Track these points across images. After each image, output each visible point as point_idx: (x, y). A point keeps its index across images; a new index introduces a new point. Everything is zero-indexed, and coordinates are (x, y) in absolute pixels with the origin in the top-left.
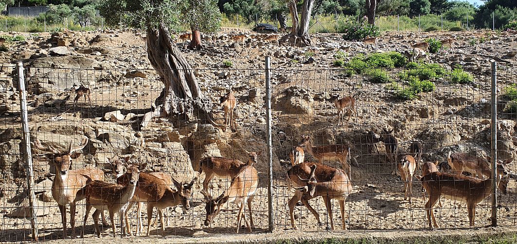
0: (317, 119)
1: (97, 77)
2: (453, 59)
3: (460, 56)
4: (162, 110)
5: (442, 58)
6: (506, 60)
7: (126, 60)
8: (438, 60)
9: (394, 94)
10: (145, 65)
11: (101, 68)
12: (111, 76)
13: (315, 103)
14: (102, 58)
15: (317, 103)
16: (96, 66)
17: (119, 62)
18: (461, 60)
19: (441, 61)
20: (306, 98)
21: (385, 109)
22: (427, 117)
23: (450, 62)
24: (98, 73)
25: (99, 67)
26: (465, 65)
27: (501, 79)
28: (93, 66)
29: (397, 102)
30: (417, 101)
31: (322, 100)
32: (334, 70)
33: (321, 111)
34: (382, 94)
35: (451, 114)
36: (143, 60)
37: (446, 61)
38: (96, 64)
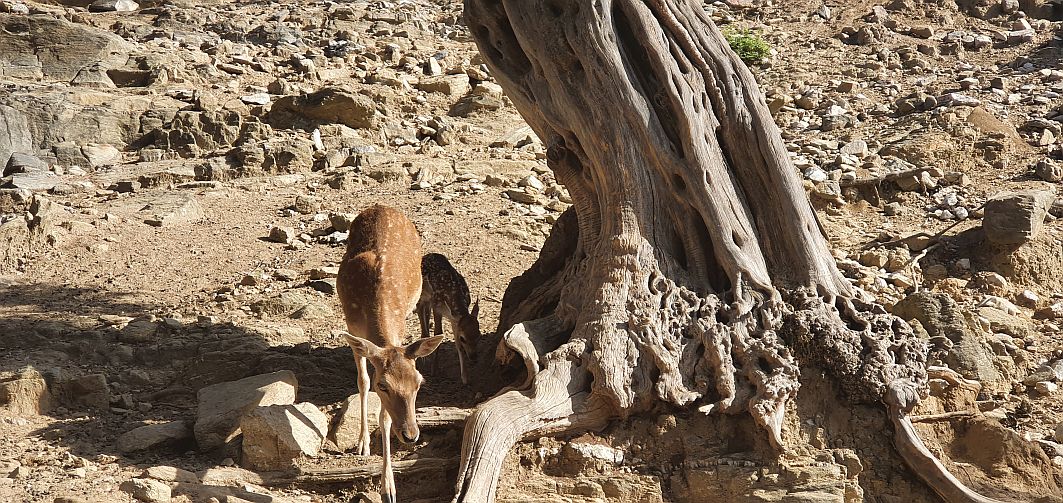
1: (127, 120)
4: (587, 381)
7: (259, 36)
10: (352, 57)
11: (141, 77)
12: (195, 116)
14: (145, 25)
16: (120, 64)
17: (228, 43)
24: (128, 102)
25: (132, 68)
28: (105, 66)
36: (340, 36)
38: (120, 53)
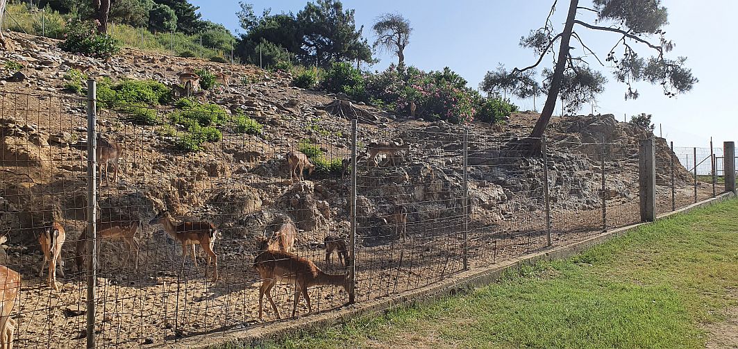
0: (61, 176)
2: (232, 100)
3: (240, 97)
5: (219, 98)
6: (288, 109)
8: (215, 100)
9: (172, 143)
13: (52, 149)
15: (55, 150)
18: (241, 102)
19: (218, 101)
20: (35, 140)
21: (164, 163)
22: (216, 175)
23: (230, 104)
26: (246, 110)
27: (289, 132)
29: (176, 154)
30: (202, 153)
31: (64, 145)
32: (66, 98)
33: (65, 163)
34: (156, 142)
35: (244, 172)
37: (224, 102)
